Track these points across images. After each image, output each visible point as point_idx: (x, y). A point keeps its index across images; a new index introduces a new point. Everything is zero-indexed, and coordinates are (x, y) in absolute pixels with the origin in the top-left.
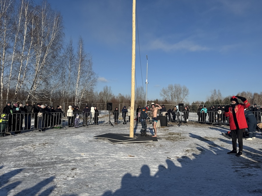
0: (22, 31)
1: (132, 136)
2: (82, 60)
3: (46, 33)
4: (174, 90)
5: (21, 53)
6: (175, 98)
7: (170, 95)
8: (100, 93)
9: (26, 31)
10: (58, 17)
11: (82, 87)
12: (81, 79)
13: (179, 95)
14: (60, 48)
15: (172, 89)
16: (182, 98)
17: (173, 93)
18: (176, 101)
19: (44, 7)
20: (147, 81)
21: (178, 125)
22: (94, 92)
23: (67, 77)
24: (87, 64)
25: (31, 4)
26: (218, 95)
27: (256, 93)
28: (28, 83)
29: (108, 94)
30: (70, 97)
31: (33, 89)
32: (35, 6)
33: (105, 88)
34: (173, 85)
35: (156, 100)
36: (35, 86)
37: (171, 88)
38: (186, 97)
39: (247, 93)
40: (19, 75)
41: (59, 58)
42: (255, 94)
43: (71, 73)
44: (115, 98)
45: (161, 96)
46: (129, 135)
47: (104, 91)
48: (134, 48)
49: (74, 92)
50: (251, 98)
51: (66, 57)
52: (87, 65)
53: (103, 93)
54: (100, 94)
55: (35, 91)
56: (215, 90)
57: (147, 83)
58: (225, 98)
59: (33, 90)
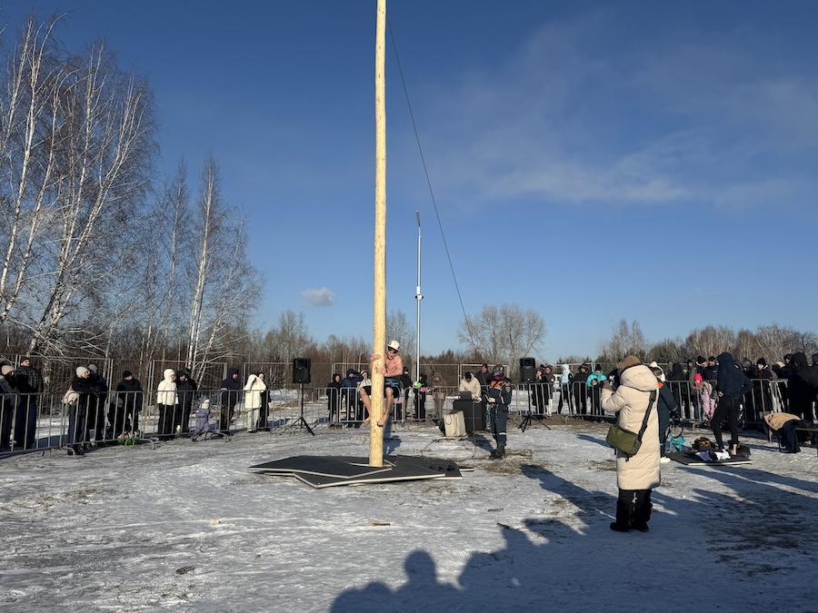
0: (17, 136)
1: (376, 461)
2: (214, 229)
3: (100, 143)
4: (501, 322)
5: (13, 205)
6: (504, 346)
7: (487, 338)
8: (270, 333)
9: (31, 134)
10: (138, 93)
11: (213, 312)
12: (210, 287)
13: (516, 337)
14: (143, 191)
15: (494, 318)
16: (525, 347)
17: (497, 331)
18: (508, 356)
19: (95, 62)
20: (418, 293)
21: (520, 427)
22: (251, 328)
23: (164, 282)
24: (230, 239)
25: (51, 50)
26: (632, 336)
27: (745, 329)
28: (33, 301)
29: (293, 335)
30: (170, 345)
31: (51, 321)
32: (64, 57)
33: (286, 317)
34: (499, 308)
35: (446, 353)
36: (55, 310)
37: (490, 317)
38: (537, 345)
39: (718, 330)
40: (4, 275)
41: (136, 222)
42: (743, 335)
43: (178, 270)
44: (318, 348)
45: (462, 341)
46: (367, 460)
47: (283, 329)
48: (380, 183)
49: (184, 330)
50: (730, 345)
51: (162, 218)
52: (229, 242)
53: (279, 333)
54: (270, 336)
55: (56, 325)
56: (624, 323)
57: (420, 297)
58: (653, 347)
59: (47, 325)
